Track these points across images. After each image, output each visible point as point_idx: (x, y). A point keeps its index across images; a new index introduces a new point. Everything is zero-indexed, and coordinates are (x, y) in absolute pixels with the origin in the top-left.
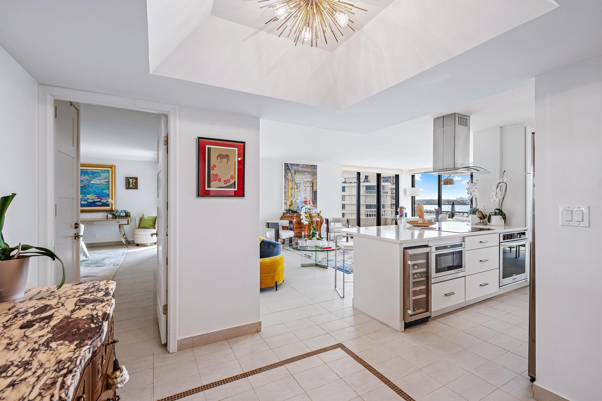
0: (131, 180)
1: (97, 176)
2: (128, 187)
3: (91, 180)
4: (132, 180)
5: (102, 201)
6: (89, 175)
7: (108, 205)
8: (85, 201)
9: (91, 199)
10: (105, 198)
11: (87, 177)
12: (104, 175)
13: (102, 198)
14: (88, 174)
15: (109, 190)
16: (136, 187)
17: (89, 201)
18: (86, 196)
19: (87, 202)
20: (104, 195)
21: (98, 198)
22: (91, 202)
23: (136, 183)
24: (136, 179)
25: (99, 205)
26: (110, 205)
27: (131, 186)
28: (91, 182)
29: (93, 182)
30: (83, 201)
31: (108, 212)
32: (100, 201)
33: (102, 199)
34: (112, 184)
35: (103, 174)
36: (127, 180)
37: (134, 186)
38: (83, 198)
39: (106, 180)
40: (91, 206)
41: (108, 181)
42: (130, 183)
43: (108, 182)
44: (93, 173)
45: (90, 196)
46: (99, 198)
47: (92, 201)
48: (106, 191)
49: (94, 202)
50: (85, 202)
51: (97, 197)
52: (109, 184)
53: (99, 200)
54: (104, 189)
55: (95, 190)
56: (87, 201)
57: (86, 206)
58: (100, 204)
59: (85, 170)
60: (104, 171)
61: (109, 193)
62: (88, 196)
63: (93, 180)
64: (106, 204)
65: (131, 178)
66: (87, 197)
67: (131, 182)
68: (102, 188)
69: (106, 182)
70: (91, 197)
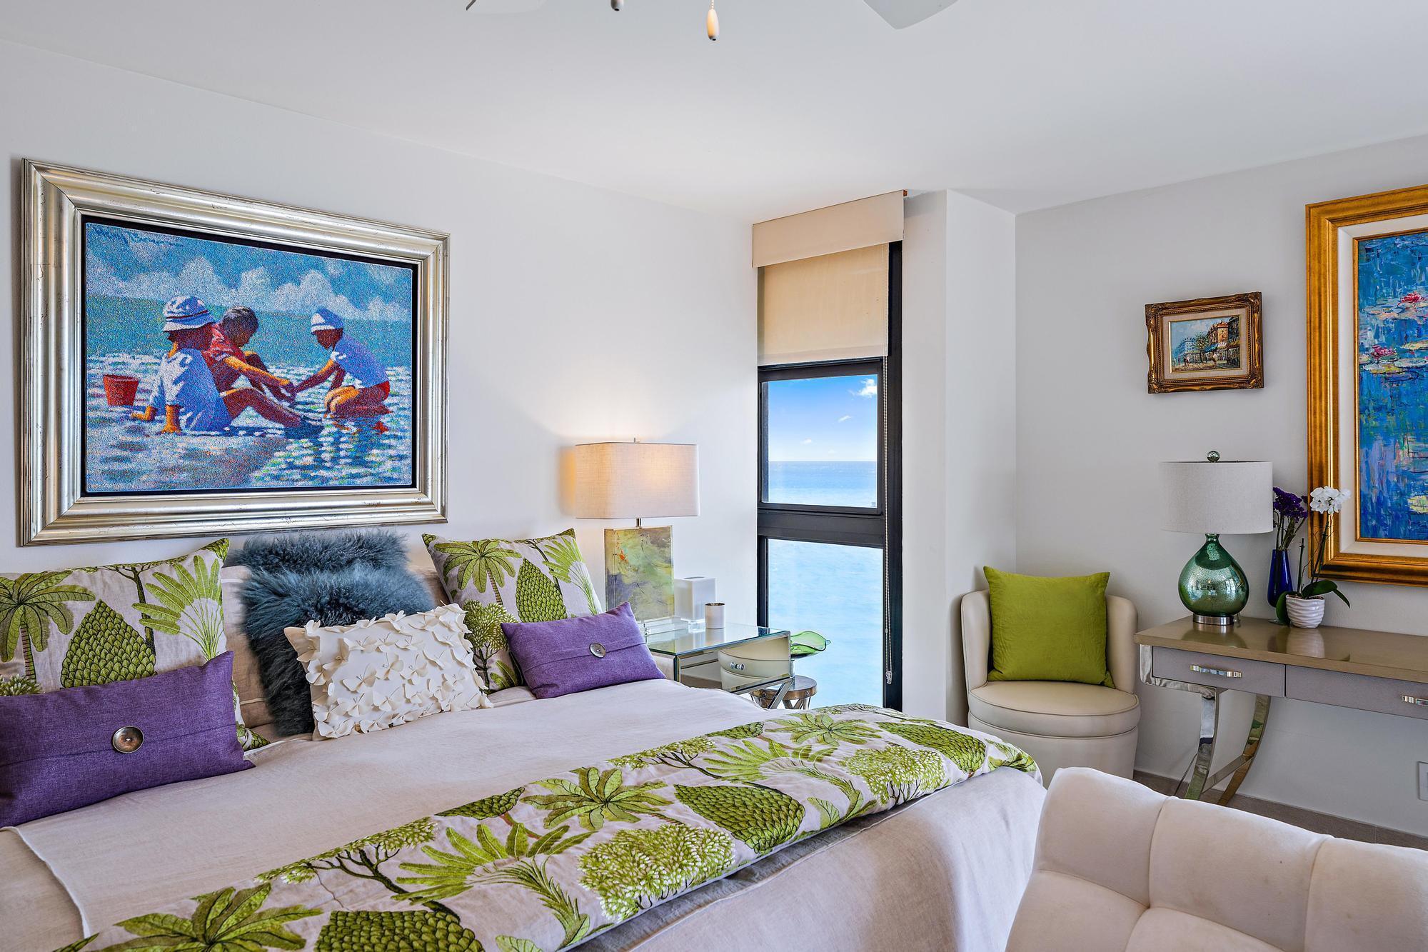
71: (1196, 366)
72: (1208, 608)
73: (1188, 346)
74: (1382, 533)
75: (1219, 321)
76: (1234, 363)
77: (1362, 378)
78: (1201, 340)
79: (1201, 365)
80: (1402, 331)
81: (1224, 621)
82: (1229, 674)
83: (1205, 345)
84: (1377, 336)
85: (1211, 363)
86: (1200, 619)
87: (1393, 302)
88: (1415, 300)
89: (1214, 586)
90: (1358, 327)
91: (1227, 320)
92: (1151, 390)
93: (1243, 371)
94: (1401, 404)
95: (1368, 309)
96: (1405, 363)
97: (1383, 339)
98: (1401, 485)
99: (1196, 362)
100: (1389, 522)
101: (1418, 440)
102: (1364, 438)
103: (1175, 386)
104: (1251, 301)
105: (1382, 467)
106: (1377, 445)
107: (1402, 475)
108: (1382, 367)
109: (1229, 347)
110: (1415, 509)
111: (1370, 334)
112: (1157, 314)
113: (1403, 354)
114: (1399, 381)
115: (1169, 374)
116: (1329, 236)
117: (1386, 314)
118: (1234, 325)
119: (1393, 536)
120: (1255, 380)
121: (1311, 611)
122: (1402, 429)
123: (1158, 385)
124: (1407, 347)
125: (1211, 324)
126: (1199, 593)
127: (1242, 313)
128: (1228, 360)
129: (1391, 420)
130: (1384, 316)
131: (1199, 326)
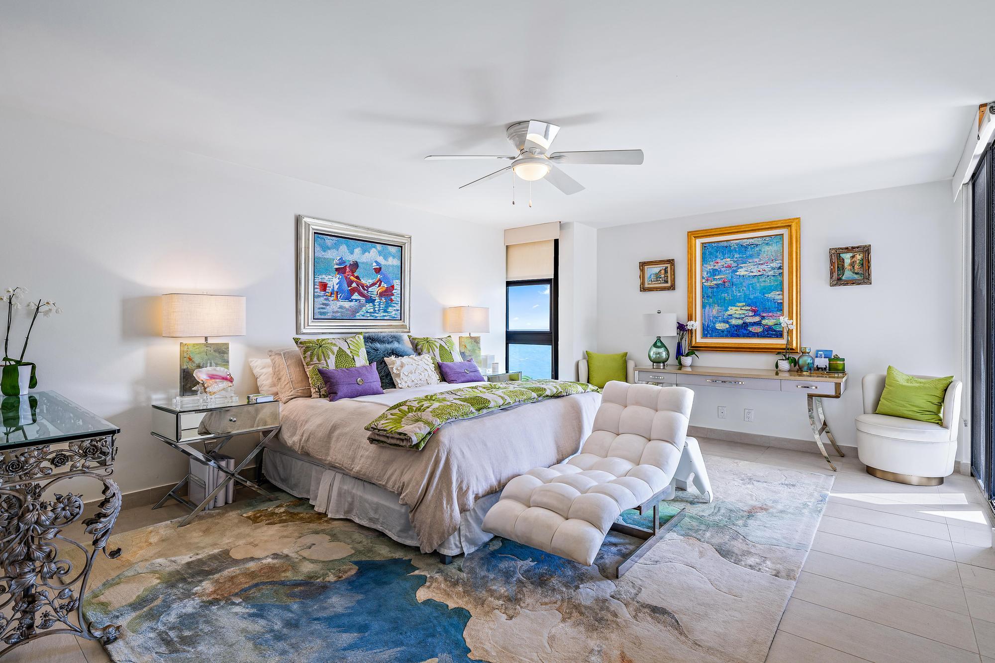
0: (847, 257)
1: (751, 256)
2: (838, 278)
3: (738, 267)
4: (853, 257)
5: (764, 322)
6: (734, 255)
7: (779, 335)
8: (724, 322)
9: (738, 316)
10: (770, 314)
11: (728, 261)
12: (769, 250)
13: (764, 315)
14: (730, 251)
15: (782, 290)
16: (864, 276)
17: (734, 322)
18: (727, 310)
19: (727, 326)
20: (768, 304)
21: (754, 316)
22: (737, 326)
23: (866, 264)
24: (866, 250)
25: (757, 333)
26: (785, 334)
27: (848, 274)
28: (737, 273)
29: (741, 272)
30: (720, 322)
31: (779, 353)
32: (758, 324)
33: (763, 318)
34: (790, 273)
35: (767, 248)
36: (836, 257)
37: (857, 274)
38: (720, 314)
39: (774, 265)
40: (738, 336)
41: (779, 265)
42: (843, 265)
43: (780, 268)
44: (743, 248)
45: (734, 308)
46: (756, 313)
47: (740, 322)
48: (774, 295)
49: (745, 325)
50: (725, 325)
51: (753, 311)
52: (781, 274)
53: (757, 319)
54: (770, 290)
55: (747, 293)
56: (728, 322)
57: (727, 336)
58: (758, 329)
59: (725, 244)
60: (768, 241)
61: (783, 299)
62: (732, 310)
63: (742, 267)
64: (775, 331)
65: (847, 250)
66: (729, 313)
67: (847, 261)
68: (764, 288)
69: (773, 269)
70: (738, 313)
72: (657, 361)
73: (652, 276)
74: (708, 336)
76: (666, 282)
77: (703, 288)
78: (657, 274)
79: (656, 283)
80: (714, 272)
81: (662, 364)
82: (661, 378)
83: (657, 276)
84: (707, 274)
85: (659, 282)
86: (655, 364)
87: (712, 263)
88: (718, 263)
89: (659, 353)
91: (664, 268)
92: (641, 290)
93: (669, 285)
94: (714, 295)
95: (705, 265)
96: (715, 282)
97: (709, 275)
98: (714, 320)
100: (710, 332)
101: (718, 306)
102: (704, 306)
103: (648, 289)
104: (671, 262)
105: (708, 315)
106: (707, 308)
107: (714, 317)
108: (708, 284)
109: (665, 276)
110: (717, 328)
111: (705, 273)
112: (643, 265)
113: (715, 279)
114: (713, 288)
115: (647, 286)
116: (694, 242)
117: (709, 267)
119: (711, 337)
120: (672, 287)
121: (687, 361)
122: (714, 303)
123: (643, 289)
124: (715, 277)
126: (654, 356)
127: (669, 265)
128: (665, 281)
129: (711, 300)
130: (709, 268)
131: (656, 269)
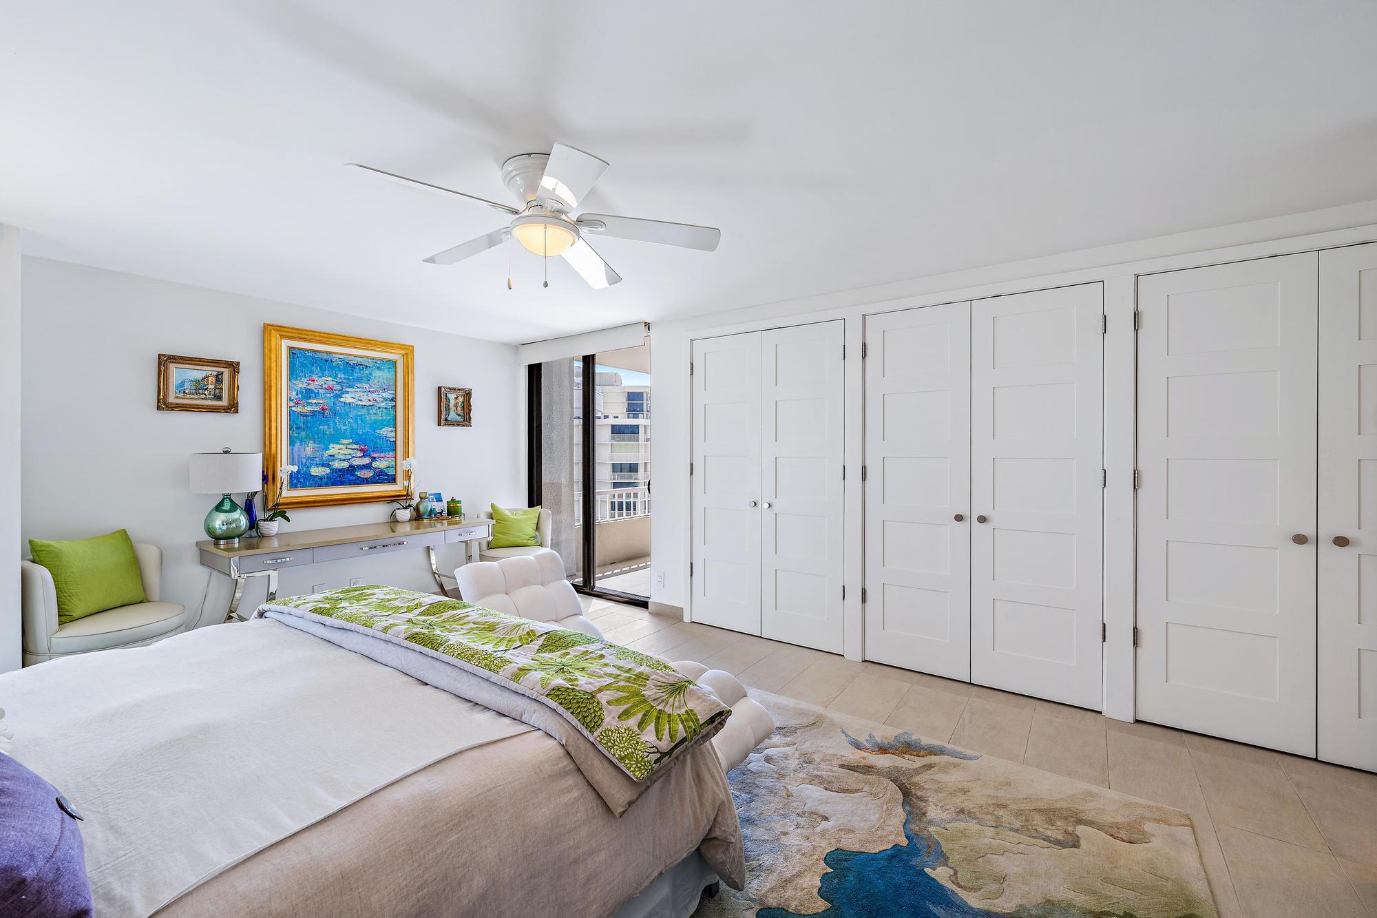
0: (452, 396)
1: (360, 380)
2: (444, 420)
3: (342, 392)
4: (456, 398)
5: (375, 464)
6: (337, 374)
7: (392, 480)
8: (323, 465)
9: (342, 457)
10: (382, 455)
11: (330, 381)
12: (381, 376)
13: (375, 455)
14: (332, 368)
15: (395, 426)
16: (465, 419)
17: (337, 465)
18: (327, 449)
19: (328, 471)
20: (380, 442)
21: (364, 456)
22: (341, 470)
23: (467, 407)
24: (468, 394)
25: (367, 479)
26: (400, 477)
27: (453, 416)
28: (342, 400)
29: (347, 398)
30: (317, 465)
31: (392, 501)
32: (368, 467)
33: (374, 459)
34: (406, 407)
35: (377, 373)
36: (443, 395)
37: (459, 415)
38: (318, 454)
39: (386, 395)
40: (342, 483)
41: (392, 396)
42: (449, 405)
43: (392, 400)
44: (350, 367)
45: (337, 446)
46: (365, 453)
47: (345, 465)
48: (387, 432)
49: (352, 469)
50: (324, 469)
51: (361, 450)
52: (395, 407)
53: (366, 461)
54: (382, 425)
55: (355, 426)
56: (328, 466)
57: (327, 485)
58: (368, 474)
59: (325, 356)
60: (380, 364)
61: (396, 437)
62: (334, 449)
63: (348, 392)
64: (387, 475)
65: (453, 390)
66: (329, 452)
67: (452, 402)
68: (376, 422)
69: (385, 400)
70: (342, 453)
71: (192, 396)
73: (187, 385)
74: (299, 485)
75: (210, 373)
76: (219, 398)
77: (291, 414)
78: (197, 382)
79: (196, 397)
80: (308, 394)
81: (237, 540)
82: (288, 559)
83: (199, 386)
84: (297, 394)
85: (203, 396)
87: (303, 379)
88: (314, 380)
90: (290, 389)
91: (215, 373)
92: (159, 408)
93: (224, 402)
94: (307, 427)
95: (293, 381)
96: (309, 408)
97: (300, 396)
98: (307, 463)
99: (193, 394)
100: (302, 480)
101: (314, 443)
102: (292, 442)
103: (179, 407)
104: (234, 367)
105: (299, 455)
106: (297, 445)
107: (308, 458)
108: (299, 409)
109: (215, 389)
110: (313, 474)
111: (294, 393)
112: (165, 362)
113: (309, 404)
114: (306, 416)
115: (172, 399)
116: (279, 342)
117: (301, 384)
118: (220, 377)
119: (304, 486)
120: (233, 408)
121: (274, 527)
122: (307, 437)
123: (163, 405)
124: (310, 401)
125: (204, 374)
127: (226, 371)
128: (215, 396)
129: (303, 434)
130: (301, 385)
131: (197, 373)
